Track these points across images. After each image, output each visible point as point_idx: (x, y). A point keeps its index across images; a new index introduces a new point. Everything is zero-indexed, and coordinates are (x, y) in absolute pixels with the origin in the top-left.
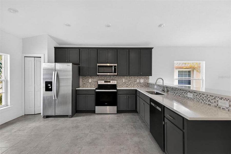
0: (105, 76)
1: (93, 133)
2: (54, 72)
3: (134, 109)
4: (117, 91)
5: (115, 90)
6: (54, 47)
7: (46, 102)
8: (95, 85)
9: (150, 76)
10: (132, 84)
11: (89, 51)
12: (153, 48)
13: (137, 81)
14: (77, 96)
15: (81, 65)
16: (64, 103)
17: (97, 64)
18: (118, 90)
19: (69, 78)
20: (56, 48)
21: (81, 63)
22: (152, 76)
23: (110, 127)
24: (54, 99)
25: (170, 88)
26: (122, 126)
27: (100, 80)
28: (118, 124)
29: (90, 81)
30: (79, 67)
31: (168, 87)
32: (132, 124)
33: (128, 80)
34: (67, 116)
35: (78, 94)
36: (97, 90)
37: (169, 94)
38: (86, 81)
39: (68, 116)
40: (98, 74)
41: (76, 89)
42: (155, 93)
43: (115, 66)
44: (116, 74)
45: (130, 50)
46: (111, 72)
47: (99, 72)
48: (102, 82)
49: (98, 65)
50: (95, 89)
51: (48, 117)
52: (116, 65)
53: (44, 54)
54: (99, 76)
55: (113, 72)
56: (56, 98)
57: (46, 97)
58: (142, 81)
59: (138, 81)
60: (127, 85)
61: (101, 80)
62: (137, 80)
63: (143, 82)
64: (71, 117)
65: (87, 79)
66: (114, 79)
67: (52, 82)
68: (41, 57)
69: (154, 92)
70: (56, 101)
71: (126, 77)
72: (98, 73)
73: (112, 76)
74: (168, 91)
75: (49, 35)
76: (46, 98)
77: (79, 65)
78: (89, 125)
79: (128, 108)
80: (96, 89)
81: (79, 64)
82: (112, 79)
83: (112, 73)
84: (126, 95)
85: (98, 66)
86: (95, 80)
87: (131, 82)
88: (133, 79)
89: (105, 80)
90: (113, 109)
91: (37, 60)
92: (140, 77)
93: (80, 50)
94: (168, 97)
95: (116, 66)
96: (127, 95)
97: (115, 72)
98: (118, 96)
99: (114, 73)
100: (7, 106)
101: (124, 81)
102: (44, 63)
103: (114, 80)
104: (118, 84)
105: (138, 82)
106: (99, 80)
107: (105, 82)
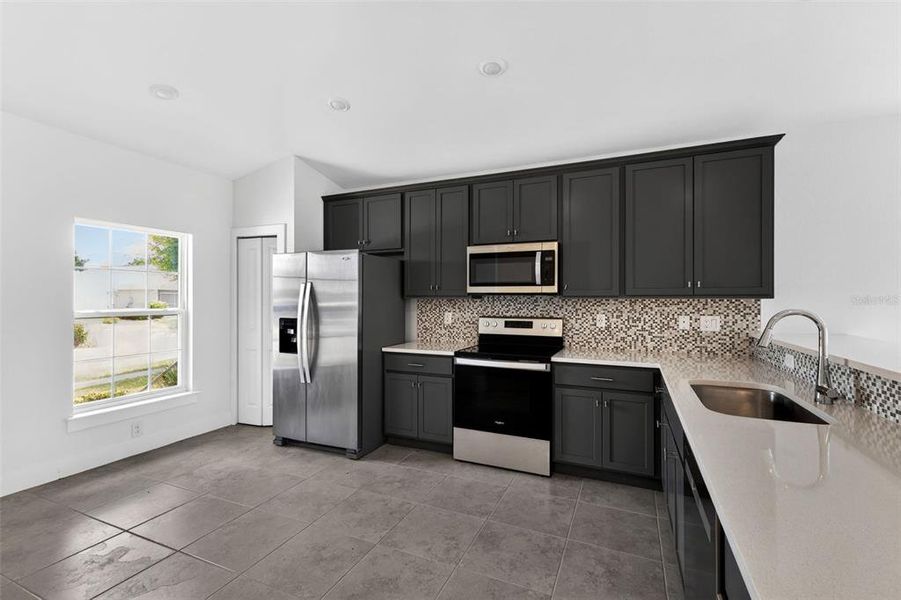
0: (509, 297)
1: (393, 549)
2: (303, 286)
3: (647, 469)
4: (551, 368)
5: (541, 367)
6: (323, 197)
7: (281, 389)
8: (469, 335)
9: (762, 300)
10: (649, 338)
11: (439, 196)
12: (779, 137)
13: (680, 323)
14: (388, 376)
15: (406, 258)
16: (333, 400)
17: (468, 248)
18: (557, 368)
19: (348, 309)
20: (327, 200)
21: (406, 249)
22: (773, 297)
23: (481, 536)
24: (303, 381)
25: (879, 383)
26: (542, 552)
27: (489, 317)
28: (525, 535)
29: (448, 318)
30: (402, 264)
31: (865, 370)
32: (606, 551)
33: (625, 317)
34: (340, 451)
35: (392, 371)
36: (460, 361)
37: (870, 417)
38: (433, 320)
39: (345, 449)
40: (471, 290)
41: (384, 349)
42: (772, 397)
43: (545, 254)
44: (554, 289)
45: (629, 168)
46: (530, 280)
47: (478, 281)
48: (495, 327)
49: (471, 250)
50: (452, 354)
51: (287, 442)
52: (554, 246)
53: (286, 225)
54: (486, 299)
55: (538, 281)
56: (309, 381)
57: (283, 371)
58: (710, 324)
59: (684, 323)
60: (618, 344)
61: (494, 317)
62: (681, 319)
63: (718, 329)
64: (355, 456)
65: (437, 310)
66: (552, 314)
67: (296, 320)
68: (276, 236)
69: (766, 394)
70: (309, 392)
71: (612, 305)
72: (471, 285)
73: (544, 297)
74: (862, 399)
75: (299, 157)
76: (280, 377)
77: (400, 258)
78: (402, 505)
79: (611, 460)
80: (459, 354)
81: (402, 253)
82: (545, 314)
83: (534, 284)
84: (598, 393)
85: (471, 255)
86: (468, 316)
87: (643, 329)
88: (652, 313)
89: (511, 317)
90: (535, 452)
91: (269, 248)
92: (700, 306)
93: (404, 195)
94: (863, 440)
95: (554, 251)
96: (608, 396)
97: (547, 280)
98: (558, 392)
99: (543, 283)
100: (187, 391)
101: (602, 323)
102: (286, 252)
103: (551, 318)
104: (570, 334)
105: (688, 328)
106: (484, 317)
107: (507, 325)
